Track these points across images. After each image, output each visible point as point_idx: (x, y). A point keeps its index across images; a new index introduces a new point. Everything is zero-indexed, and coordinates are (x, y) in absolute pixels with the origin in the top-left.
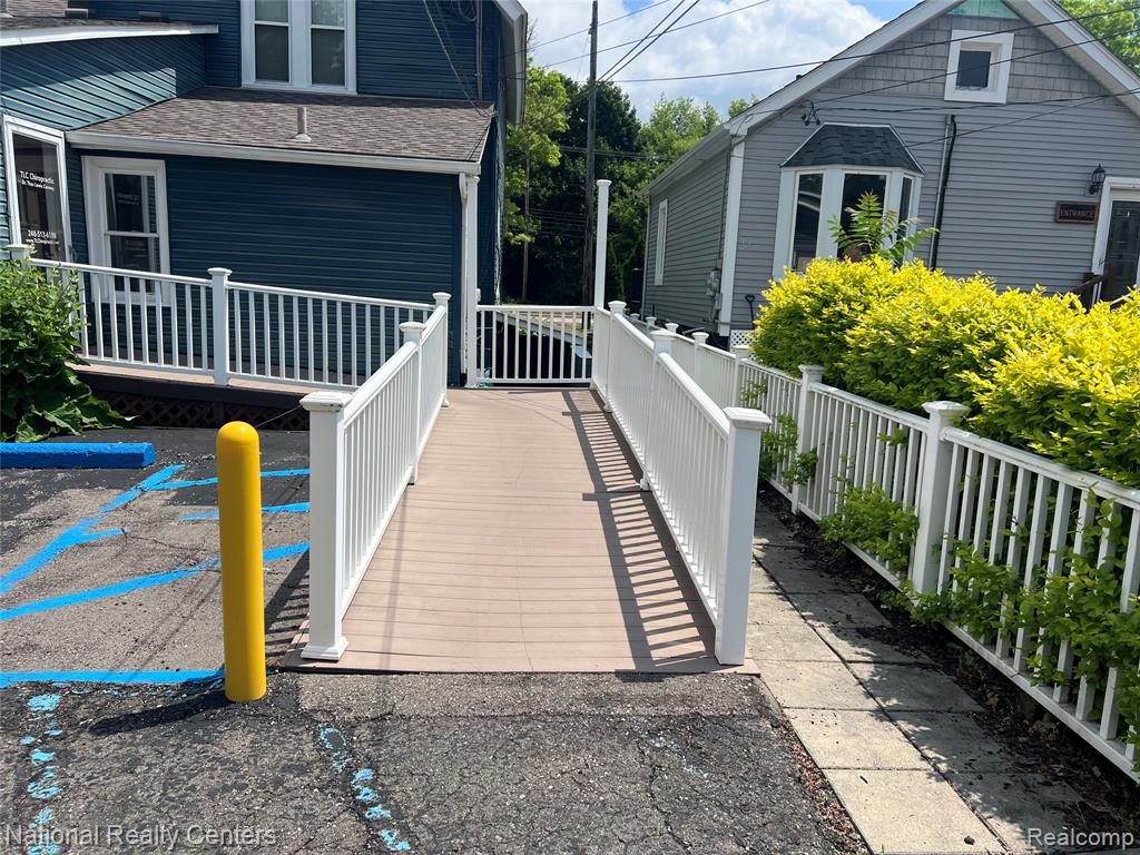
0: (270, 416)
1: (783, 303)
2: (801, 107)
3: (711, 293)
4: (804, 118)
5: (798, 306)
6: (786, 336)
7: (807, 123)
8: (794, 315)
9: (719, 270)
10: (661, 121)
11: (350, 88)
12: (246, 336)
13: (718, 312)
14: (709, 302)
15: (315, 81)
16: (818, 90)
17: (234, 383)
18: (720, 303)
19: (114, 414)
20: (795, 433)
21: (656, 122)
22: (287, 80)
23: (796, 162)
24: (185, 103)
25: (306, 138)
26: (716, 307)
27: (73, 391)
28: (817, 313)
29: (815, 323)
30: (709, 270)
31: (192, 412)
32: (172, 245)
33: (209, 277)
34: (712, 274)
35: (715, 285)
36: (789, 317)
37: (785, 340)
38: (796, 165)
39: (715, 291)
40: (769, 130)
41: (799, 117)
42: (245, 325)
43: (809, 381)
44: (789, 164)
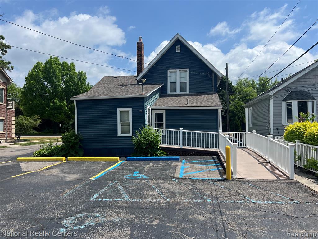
0: (190, 153)
1: (290, 130)
2: (285, 88)
3: (268, 128)
4: (286, 91)
5: (294, 130)
6: (292, 135)
7: (287, 92)
8: (293, 132)
9: (269, 123)
10: (239, 84)
11: (188, 92)
12: (185, 140)
13: (270, 132)
14: (267, 130)
15: (181, 92)
16: (289, 85)
17: (183, 148)
18: (270, 130)
19: (165, 153)
20: (296, 152)
21: (238, 84)
22: (176, 92)
23: (285, 100)
24: (161, 98)
25: (189, 104)
26: (269, 131)
27: (159, 149)
28: (297, 131)
29: (297, 133)
30: (266, 123)
31: (177, 153)
32: (166, 124)
33: (180, 130)
34: (268, 124)
35: (269, 126)
36: (292, 132)
37: (292, 136)
38: (286, 100)
39: (269, 128)
40: (278, 93)
41: (285, 90)
42: (185, 138)
43: (297, 143)
44: (283, 100)
